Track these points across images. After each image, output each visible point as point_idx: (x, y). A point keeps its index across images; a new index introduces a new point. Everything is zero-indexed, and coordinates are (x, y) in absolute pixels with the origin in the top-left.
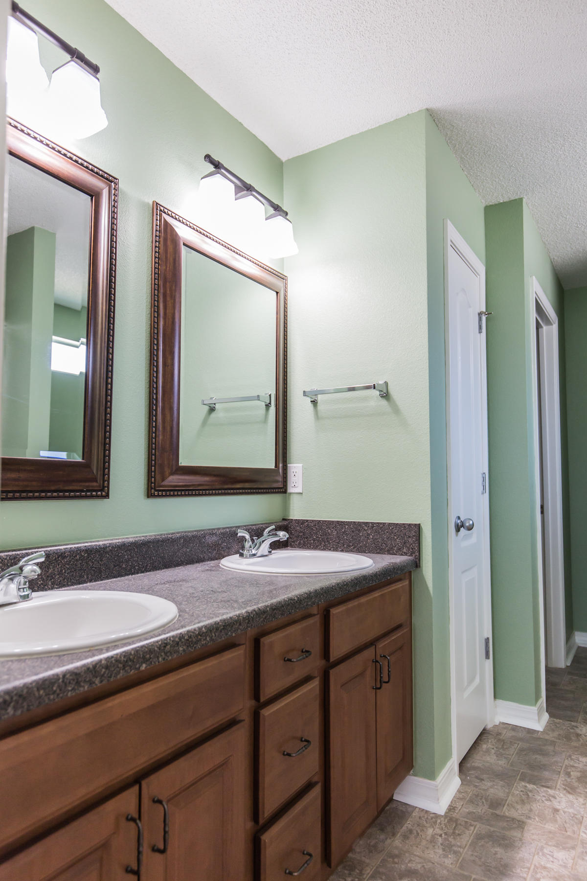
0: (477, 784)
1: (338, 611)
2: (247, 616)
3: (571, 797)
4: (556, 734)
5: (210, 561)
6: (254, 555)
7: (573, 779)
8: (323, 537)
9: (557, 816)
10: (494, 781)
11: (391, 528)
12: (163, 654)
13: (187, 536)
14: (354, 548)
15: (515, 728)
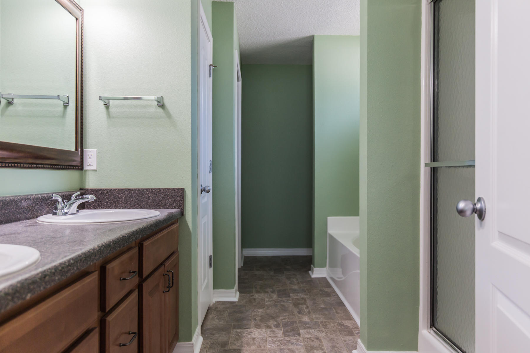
0: (212, 337)
1: (147, 244)
2: (99, 249)
3: (259, 330)
4: (244, 301)
5: (26, 220)
6: (66, 213)
7: (257, 321)
8: (114, 200)
9: (255, 341)
10: (220, 333)
11: (165, 192)
12: (43, 284)
13: (5, 200)
14: (138, 206)
15: (224, 303)
